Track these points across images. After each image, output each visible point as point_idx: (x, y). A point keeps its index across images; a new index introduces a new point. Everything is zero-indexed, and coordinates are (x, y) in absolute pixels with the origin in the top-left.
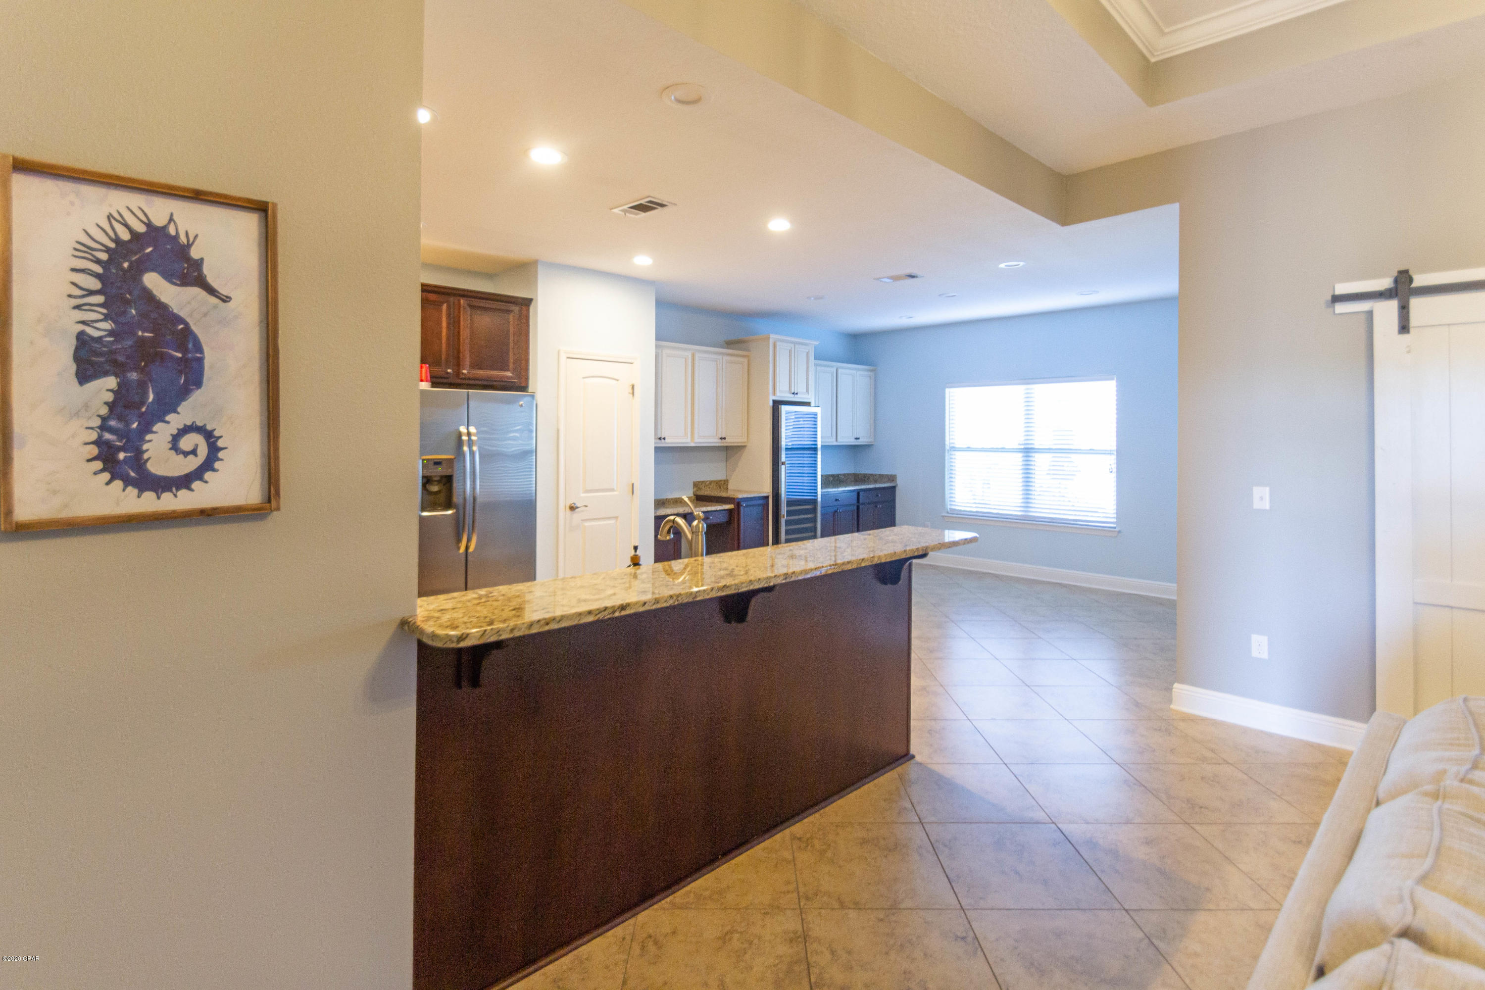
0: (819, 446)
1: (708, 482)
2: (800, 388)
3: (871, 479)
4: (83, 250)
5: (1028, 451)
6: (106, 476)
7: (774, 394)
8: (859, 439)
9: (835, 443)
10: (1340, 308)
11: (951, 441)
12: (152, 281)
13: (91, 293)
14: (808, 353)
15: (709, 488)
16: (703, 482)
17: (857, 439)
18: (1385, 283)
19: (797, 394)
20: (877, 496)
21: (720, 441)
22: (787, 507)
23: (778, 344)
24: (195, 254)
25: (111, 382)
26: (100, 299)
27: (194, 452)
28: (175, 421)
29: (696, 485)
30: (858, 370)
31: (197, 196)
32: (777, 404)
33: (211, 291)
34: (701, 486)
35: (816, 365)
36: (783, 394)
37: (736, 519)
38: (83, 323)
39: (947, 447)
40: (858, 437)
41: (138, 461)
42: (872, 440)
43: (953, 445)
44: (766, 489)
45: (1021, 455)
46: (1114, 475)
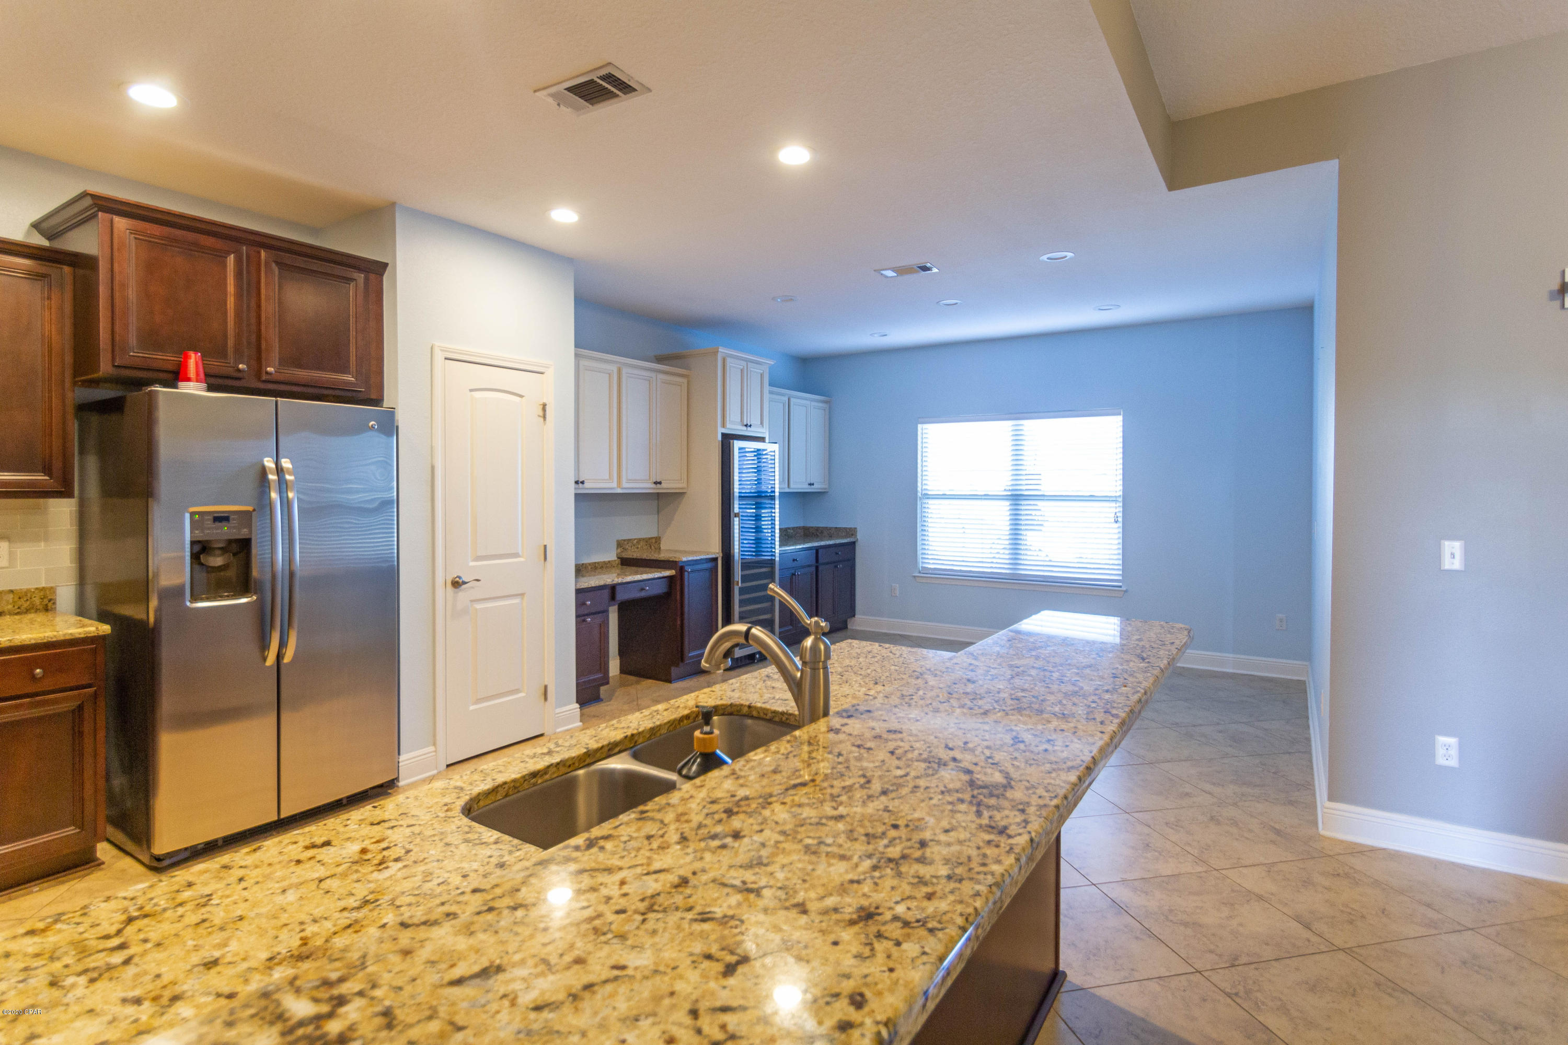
0: (777, 494)
1: (636, 541)
2: (755, 420)
3: (825, 533)
5: (1016, 498)
7: (724, 426)
8: (813, 484)
9: (790, 490)
11: (924, 487)
14: (762, 375)
15: (638, 548)
16: (629, 540)
17: (810, 484)
19: (750, 426)
20: (836, 554)
21: (654, 486)
22: (742, 570)
29: (620, 544)
30: (811, 400)
32: (727, 440)
34: (627, 547)
35: (770, 392)
36: (734, 427)
37: (678, 588)
39: (919, 494)
40: (811, 482)
42: (826, 486)
43: (926, 492)
44: (715, 549)
45: (1008, 503)
46: (1120, 525)
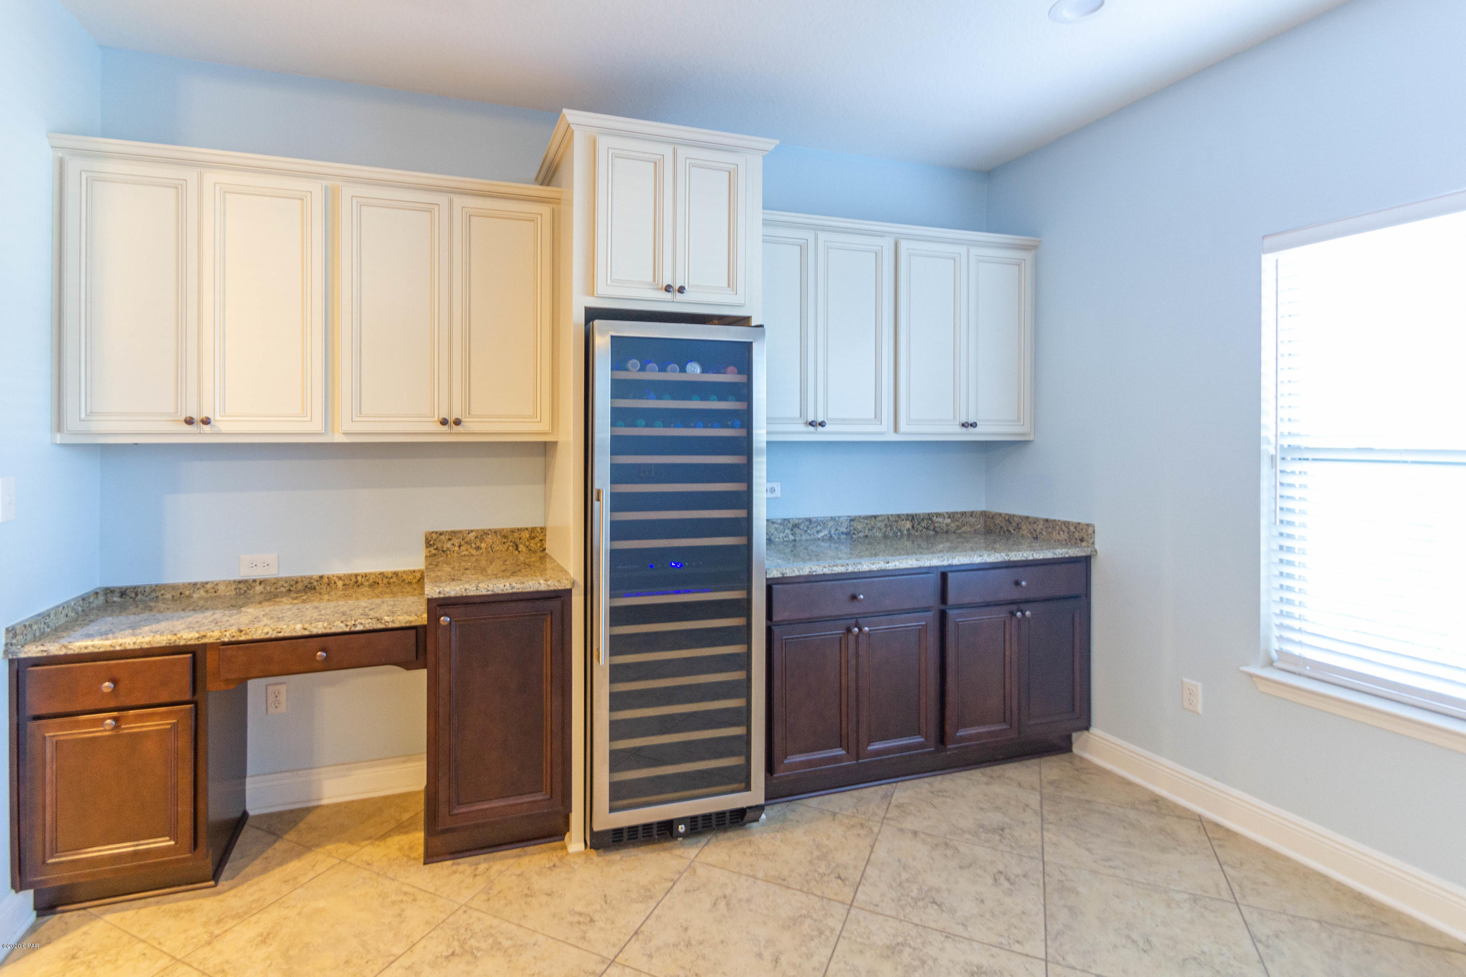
1: (472, 535)
3: (1025, 531)
15: (478, 548)
16: (455, 533)
17: (970, 425)
19: (681, 290)
20: (1017, 583)
21: (443, 429)
22: (613, 624)
23: (604, 143)
39: (1268, 449)
40: (971, 421)
42: (1025, 429)
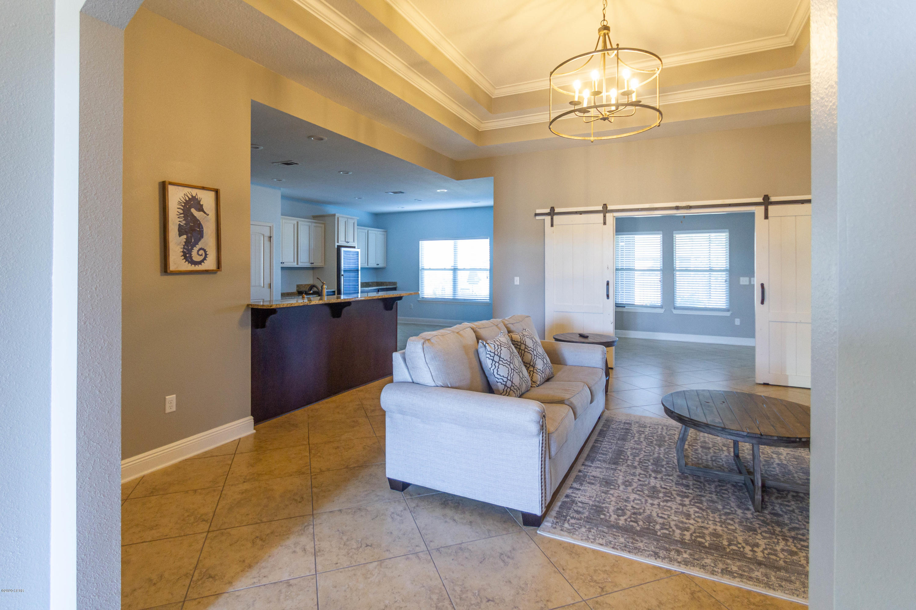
0: (360, 269)
1: (304, 285)
2: (351, 240)
3: (385, 284)
4: (180, 203)
5: (455, 270)
6: (185, 260)
7: (338, 242)
9: (367, 267)
10: (538, 218)
11: (422, 266)
12: (193, 210)
13: (181, 214)
14: (354, 223)
15: (306, 288)
16: (302, 285)
17: (378, 264)
18: (548, 211)
19: (349, 242)
21: (311, 264)
23: (340, 218)
24: (201, 203)
25: (185, 236)
26: (182, 215)
27: (202, 255)
28: (198, 247)
29: (298, 286)
30: (378, 231)
31: (203, 188)
32: (339, 247)
33: (205, 213)
34: (300, 287)
35: (358, 229)
36: (341, 243)
38: (180, 221)
39: (420, 268)
41: (191, 257)
42: (386, 265)
43: (423, 268)
44: (334, 288)
45: (452, 271)
46: (488, 279)
